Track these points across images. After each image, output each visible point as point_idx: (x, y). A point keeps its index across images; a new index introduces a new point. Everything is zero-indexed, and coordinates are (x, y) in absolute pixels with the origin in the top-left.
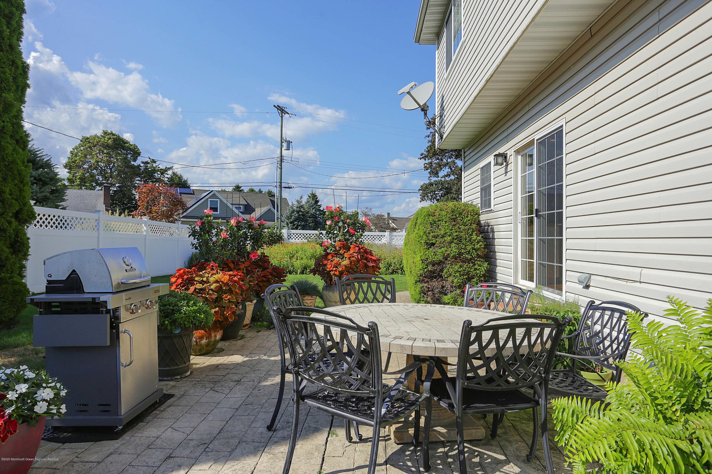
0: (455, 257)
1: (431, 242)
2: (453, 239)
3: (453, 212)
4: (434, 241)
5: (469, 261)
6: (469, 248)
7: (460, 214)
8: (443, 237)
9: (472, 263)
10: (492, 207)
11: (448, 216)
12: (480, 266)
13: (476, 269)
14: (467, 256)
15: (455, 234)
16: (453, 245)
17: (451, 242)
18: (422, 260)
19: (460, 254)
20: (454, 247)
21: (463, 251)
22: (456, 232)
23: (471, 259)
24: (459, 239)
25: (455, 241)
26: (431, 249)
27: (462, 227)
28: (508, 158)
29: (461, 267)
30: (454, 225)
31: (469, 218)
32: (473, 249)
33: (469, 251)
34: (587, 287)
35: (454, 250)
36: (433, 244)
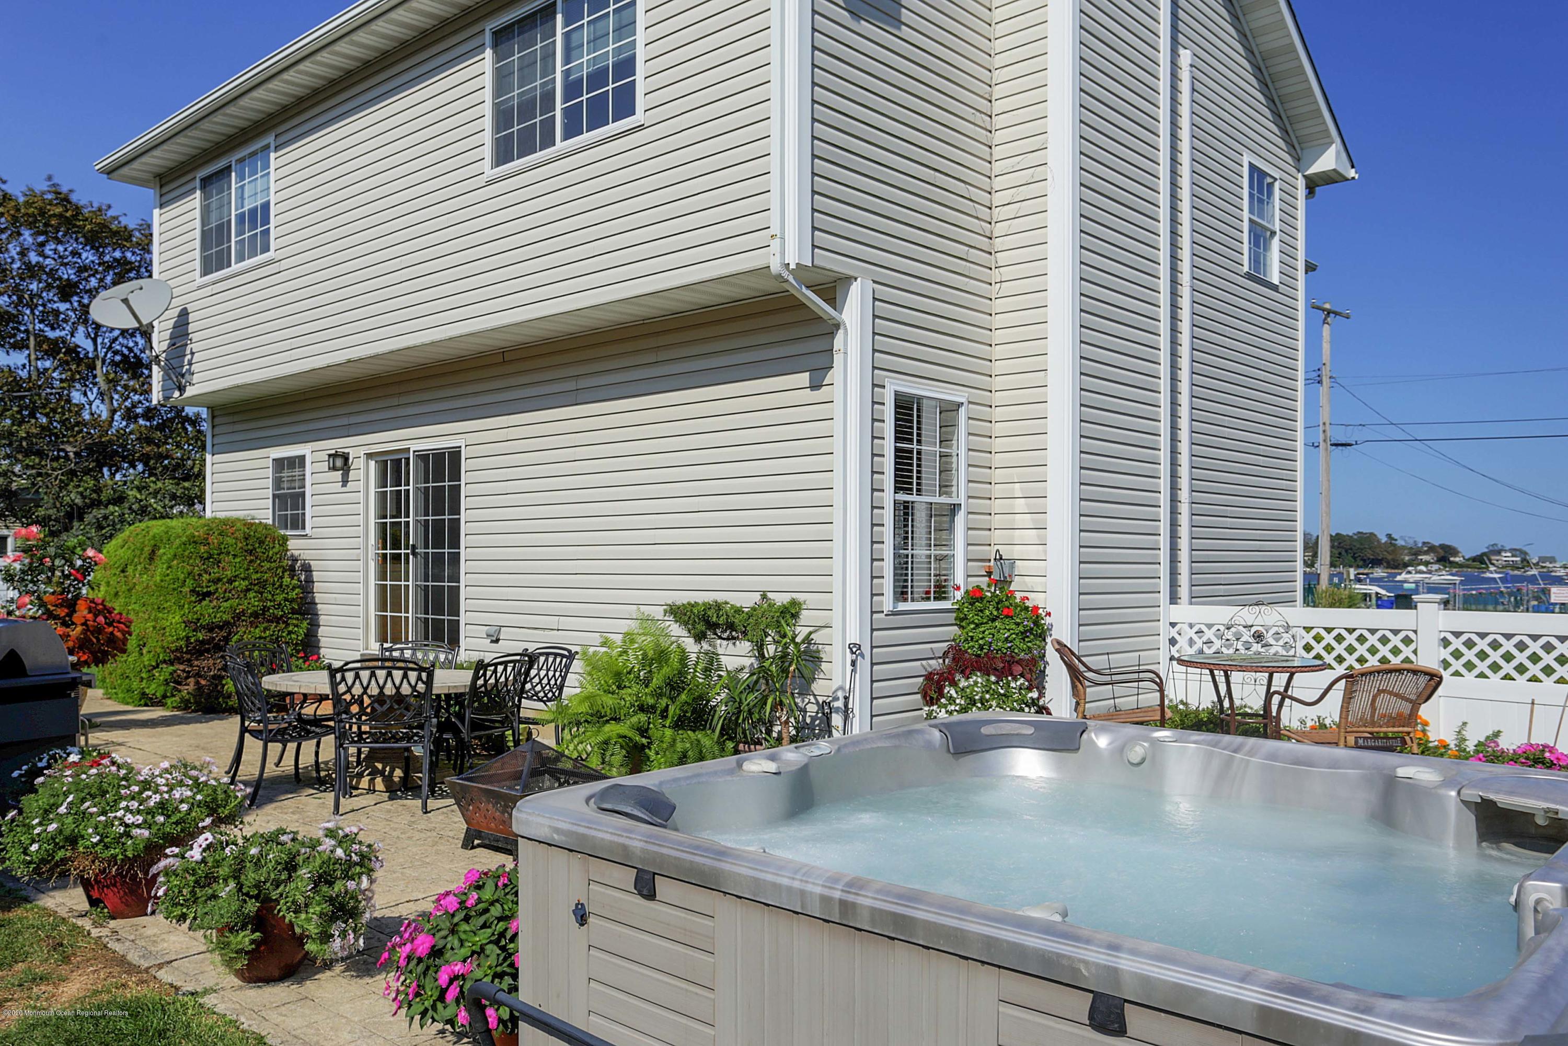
0: (255, 615)
1: (205, 590)
2: (251, 584)
3: (247, 539)
4: (212, 589)
5: (277, 620)
6: (279, 598)
7: (261, 542)
8: (230, 581)
9: (284, 622)
10: (308, 530)
11: (240, 545)
12: (297, 626)
13: (290, 633)
14: (276, 611)
15: (254, 576)
16: (251, 594)
17: (248, 590)
18: (184, 622)
19: (265, 609)
20: (254, 597)
21: (269, 604)
22: (257, 572)
23: (282, 616)
24: (262, 584)
25: (256, 588)
26: (204, 603)
27: (266, 565)
28: (350, 461)
29: (265, 629)
30: (251, 561)
31: (275, 550)
32: (286, 600)
33: (280, 604)
34: (497, 641)
35: (253, 602)
36: (208, 594)
